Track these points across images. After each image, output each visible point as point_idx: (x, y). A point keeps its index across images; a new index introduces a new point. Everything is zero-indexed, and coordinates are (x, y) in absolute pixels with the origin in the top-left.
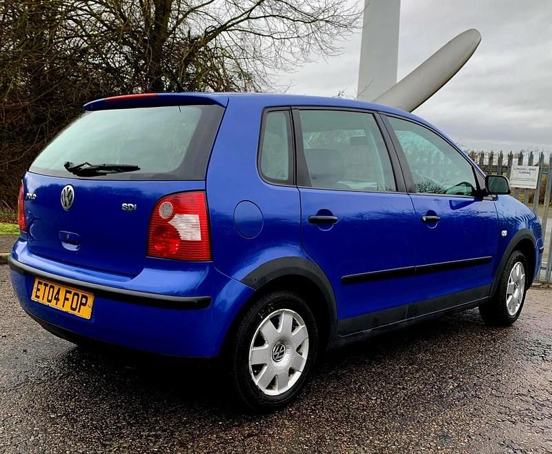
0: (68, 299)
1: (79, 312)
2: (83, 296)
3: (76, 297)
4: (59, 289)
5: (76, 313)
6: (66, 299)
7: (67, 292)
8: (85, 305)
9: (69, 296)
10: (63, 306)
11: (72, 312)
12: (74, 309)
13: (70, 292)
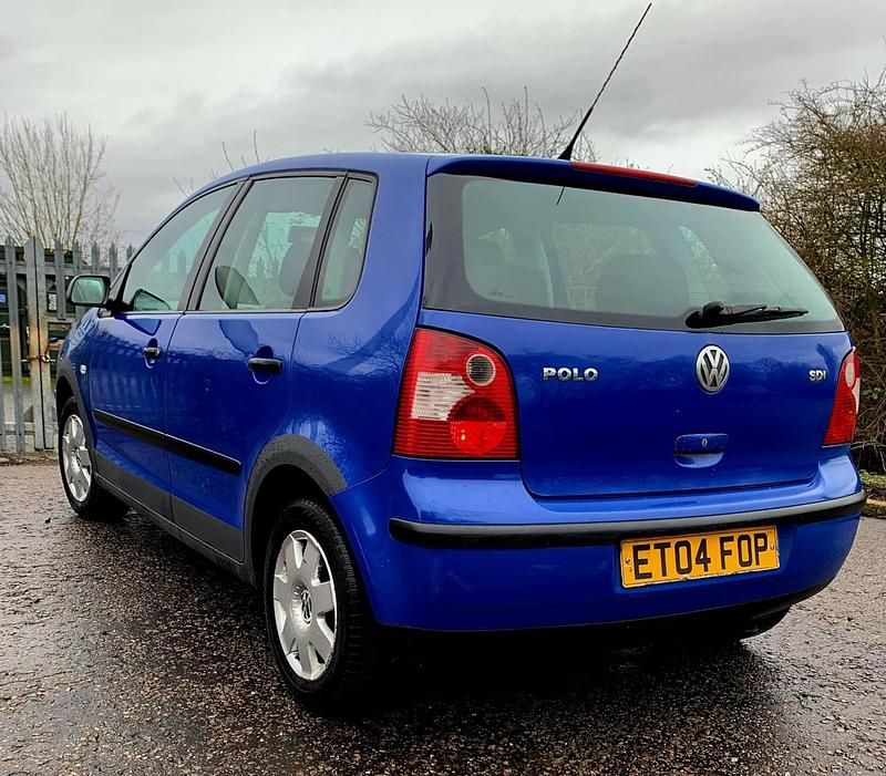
0: (729, 553)
1: (758, 564)
2: (757, 537)
3: (744, 543)
4: (704, 542)
5: (753, 568)
6: (725, 553)
7: (723, 540)
8: (764, 548)
9: (728, 546)
10: (724, 567)
11: (747, 569)
12: (748, 564)
13: (731, 539)
